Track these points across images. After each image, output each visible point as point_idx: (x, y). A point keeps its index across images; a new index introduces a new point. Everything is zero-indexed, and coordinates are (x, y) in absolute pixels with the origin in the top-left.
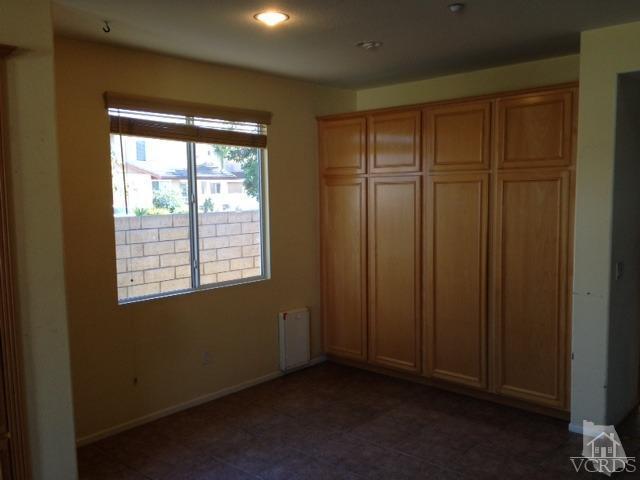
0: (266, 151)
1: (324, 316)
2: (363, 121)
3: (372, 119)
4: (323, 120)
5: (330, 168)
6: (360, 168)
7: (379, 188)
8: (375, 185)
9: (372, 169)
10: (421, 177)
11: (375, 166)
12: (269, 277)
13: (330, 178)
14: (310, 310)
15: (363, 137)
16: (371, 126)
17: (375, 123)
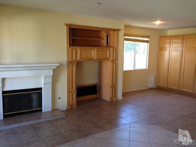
0: (149, 44)
1: (158, 78)
2: (170, 38)
3: (172, 37)
4: (161, 37)
5: (161, 47)
6: (168, 47)
7: (173, 52)
8: (172, 51)
9: (171, 48)
10: (182, 50)
11: (172, 47)
12: (147, 68)
13: (161, 49)
14: (155, 76)
15: (170, 41)
16: (172, 39)
17: (173, 38)
